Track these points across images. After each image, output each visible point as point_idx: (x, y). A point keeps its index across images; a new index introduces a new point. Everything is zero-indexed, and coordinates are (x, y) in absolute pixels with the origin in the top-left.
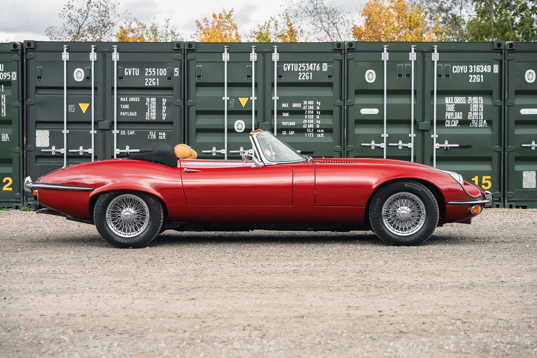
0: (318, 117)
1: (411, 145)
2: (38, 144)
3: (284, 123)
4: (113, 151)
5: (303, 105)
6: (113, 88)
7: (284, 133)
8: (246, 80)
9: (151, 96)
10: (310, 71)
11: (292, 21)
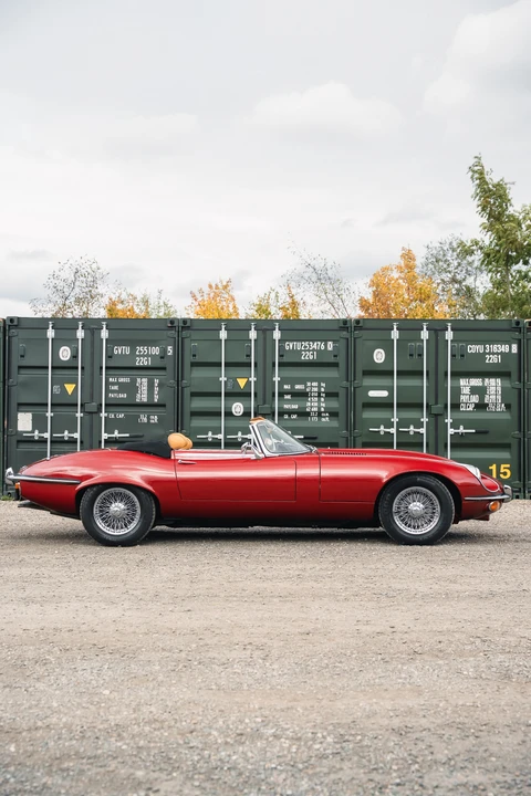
0: (322, 399)
1: (423, 431)
2: (20, 428)
3: (286, 406)
4: (101, 436)
5: (306, 387)
6: (101, 368)
7: (286, 417)
8: (245, 360)
9: (142, 376)
10: (314, 350)
11: (294, 292)
